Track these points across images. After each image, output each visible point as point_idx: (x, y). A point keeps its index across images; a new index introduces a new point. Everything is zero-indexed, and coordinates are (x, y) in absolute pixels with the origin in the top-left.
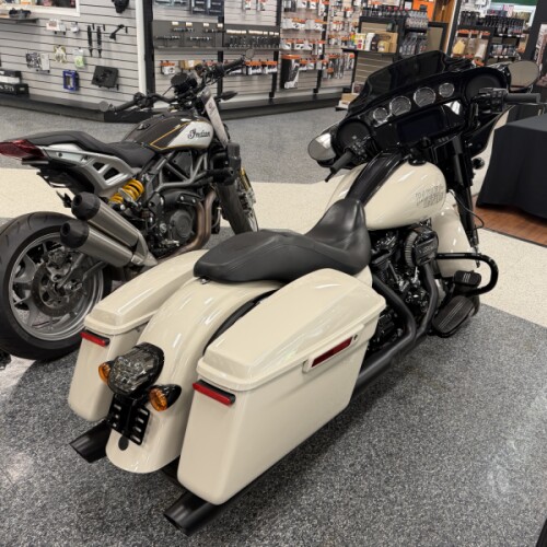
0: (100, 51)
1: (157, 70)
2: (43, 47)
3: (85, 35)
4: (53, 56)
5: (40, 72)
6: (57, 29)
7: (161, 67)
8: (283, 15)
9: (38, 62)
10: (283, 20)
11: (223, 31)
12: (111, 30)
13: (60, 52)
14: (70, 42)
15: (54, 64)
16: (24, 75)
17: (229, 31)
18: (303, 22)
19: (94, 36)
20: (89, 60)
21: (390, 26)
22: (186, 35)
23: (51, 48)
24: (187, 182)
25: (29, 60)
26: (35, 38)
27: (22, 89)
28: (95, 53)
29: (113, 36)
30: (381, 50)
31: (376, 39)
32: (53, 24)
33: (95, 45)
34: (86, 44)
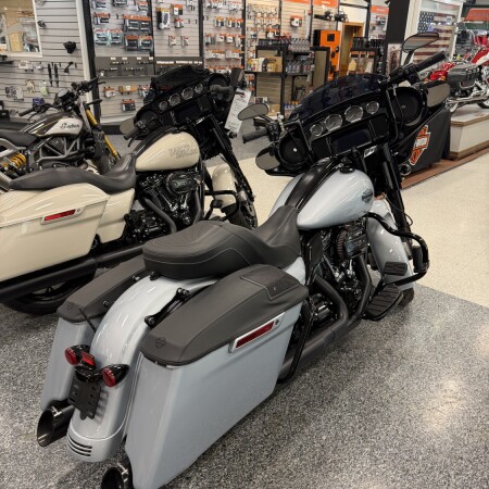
0: (57, 82)
1: (101, 94)
2: (18, 82)
3: (46, 71)
4: (25, 88)
5: (16, 100)
6: (27, 67)
7: (104, 92)
8: (205, 48)
9: (14, 93)
10: (205, 52)
11: (154, 63)
12: (64, 66)
13: (30, 84)
14: (37, 77)
15: (26, 94)
16: (6, 103)
17: (158, 62)
18: (224, 53)
19: (53, 71)
20: (51, 90)
21: (276, 52)
22: (123, 67)
23: (23, 82)
24: (61, 157)
25: (7, 92)
26: (12, 76)
27: (4, 114)
28: (54, 84)
29: (67, 70)
30: (269, 70)
31: (266, 62)
32: (23, 65)
33: (54, 78)
34: (47, 77)
